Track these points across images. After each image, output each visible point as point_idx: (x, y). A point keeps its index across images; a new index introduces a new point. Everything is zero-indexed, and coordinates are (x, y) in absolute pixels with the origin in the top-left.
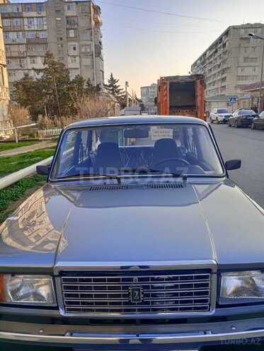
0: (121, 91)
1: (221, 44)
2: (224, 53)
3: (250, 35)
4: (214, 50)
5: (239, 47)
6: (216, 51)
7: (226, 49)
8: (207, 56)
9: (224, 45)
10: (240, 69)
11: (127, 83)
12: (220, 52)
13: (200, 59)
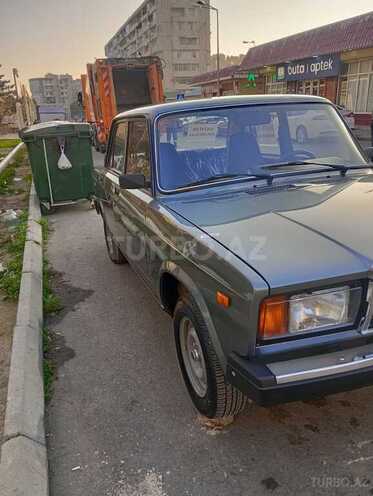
0: (7, 85)
1: (146, 16)
2: (152, 29)
3: (200, 3)
4: (137, 24)
5: (172, 22)
6: (140, 26)
7: (153, 24)
8: (128, 32)
9: (150, 18)
10: (175, 54)
11: (15, 71)
12: (146, 27)
13: (117, 36)
